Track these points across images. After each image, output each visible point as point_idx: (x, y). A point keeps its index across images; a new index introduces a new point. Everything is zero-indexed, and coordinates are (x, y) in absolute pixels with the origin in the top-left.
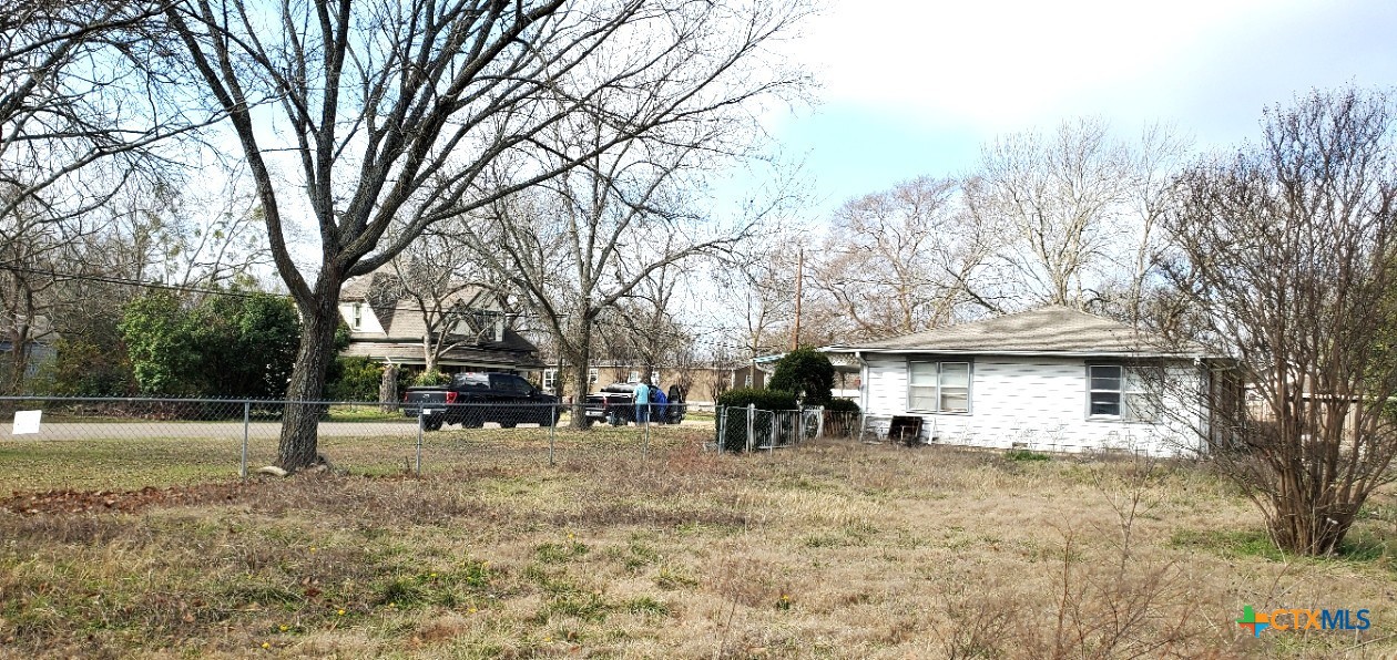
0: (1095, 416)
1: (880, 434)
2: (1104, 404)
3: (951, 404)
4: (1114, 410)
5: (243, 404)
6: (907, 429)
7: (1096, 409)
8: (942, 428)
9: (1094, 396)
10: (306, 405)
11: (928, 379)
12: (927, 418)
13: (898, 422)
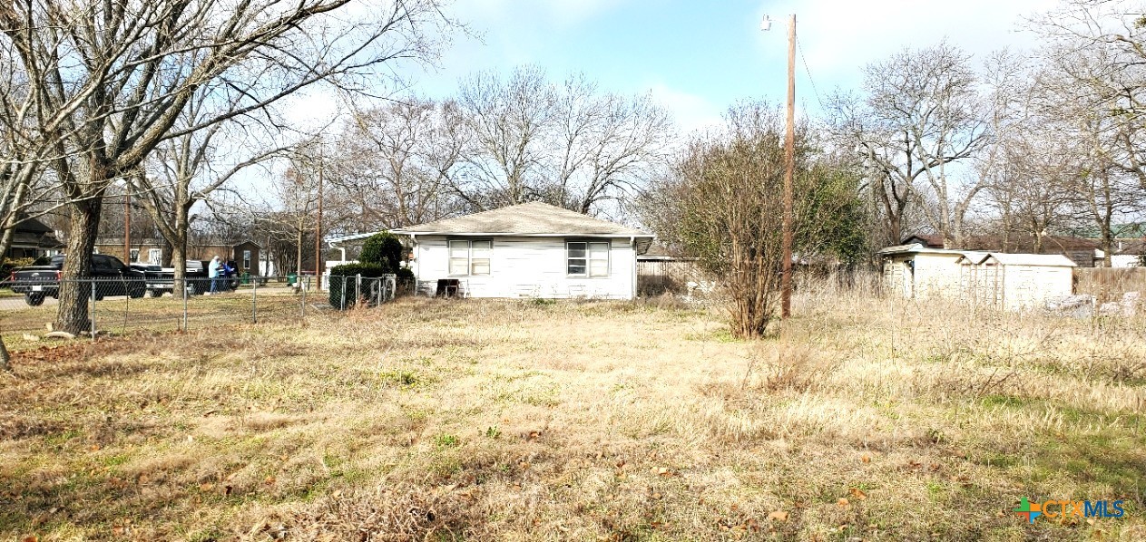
0: (571, 275)
1: (429, 293)
2: (576, 267)
3: (477, 269)
4: (582, 270)
5: (90, 283)
6: (448, 287)
7: (571, 270)
8: (470, 287)
9: (571, 262)
10: (80, 283)
11: (462, 252)
12: (460, 279)
13: (442, 284)
